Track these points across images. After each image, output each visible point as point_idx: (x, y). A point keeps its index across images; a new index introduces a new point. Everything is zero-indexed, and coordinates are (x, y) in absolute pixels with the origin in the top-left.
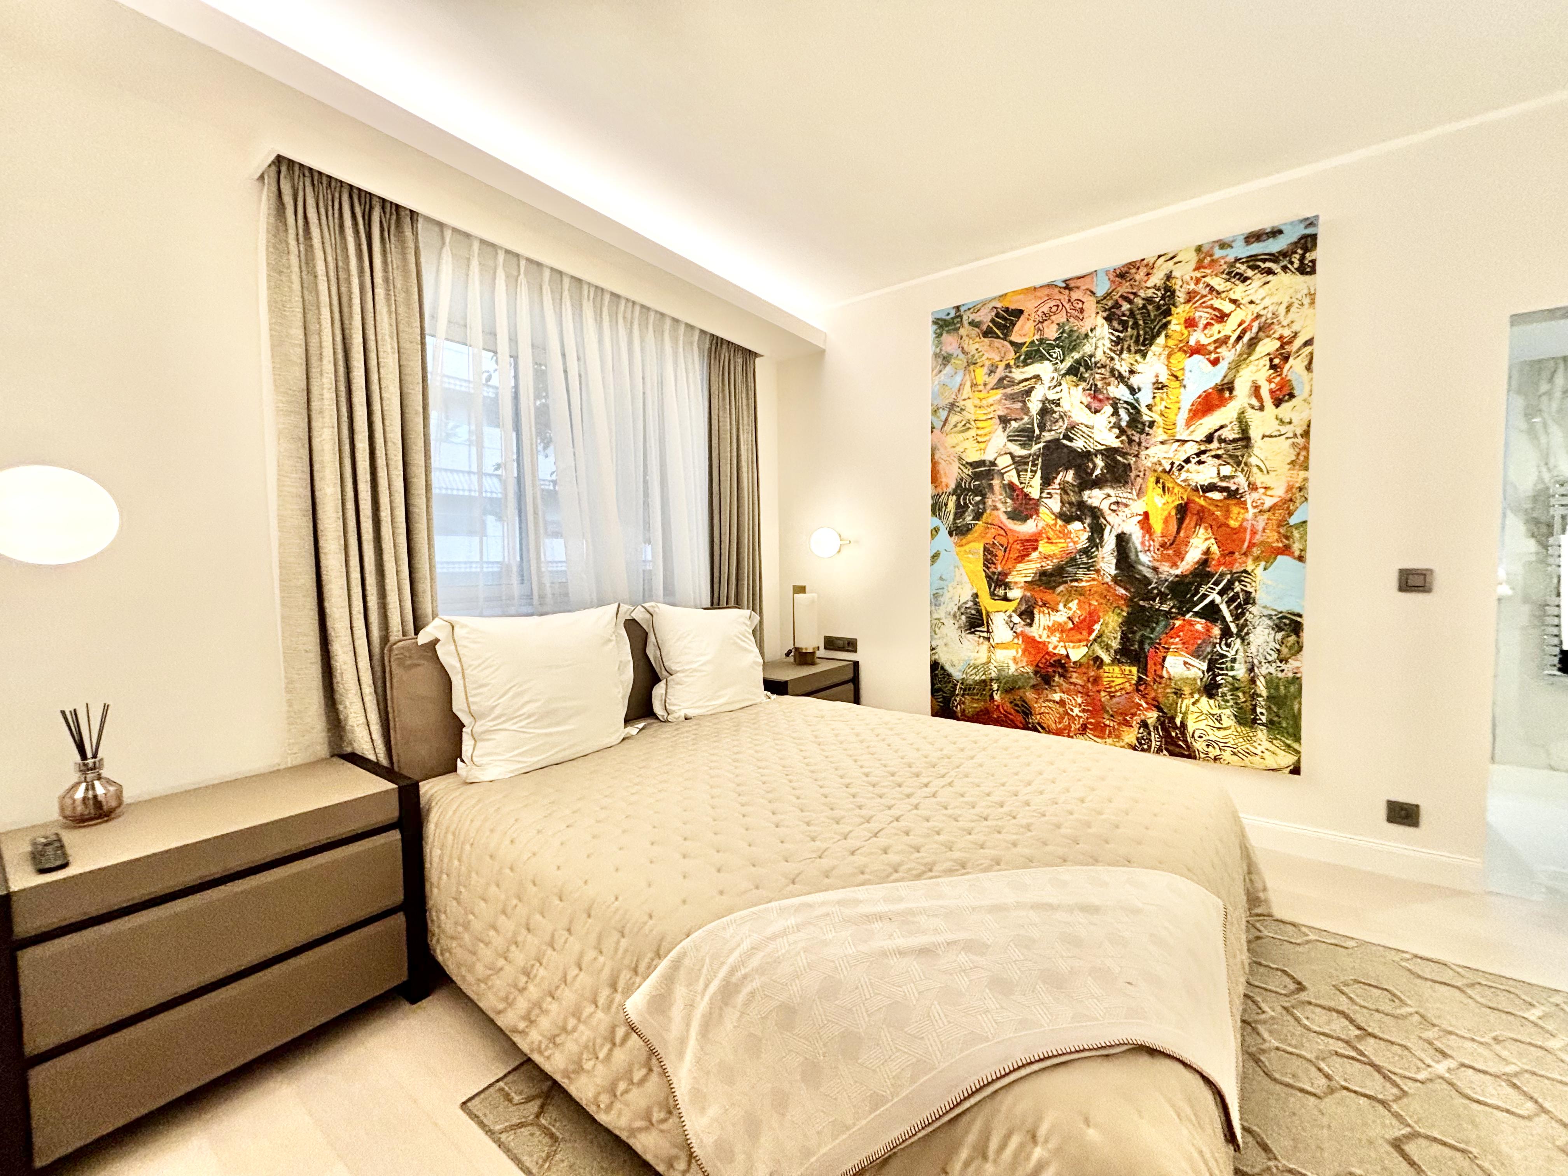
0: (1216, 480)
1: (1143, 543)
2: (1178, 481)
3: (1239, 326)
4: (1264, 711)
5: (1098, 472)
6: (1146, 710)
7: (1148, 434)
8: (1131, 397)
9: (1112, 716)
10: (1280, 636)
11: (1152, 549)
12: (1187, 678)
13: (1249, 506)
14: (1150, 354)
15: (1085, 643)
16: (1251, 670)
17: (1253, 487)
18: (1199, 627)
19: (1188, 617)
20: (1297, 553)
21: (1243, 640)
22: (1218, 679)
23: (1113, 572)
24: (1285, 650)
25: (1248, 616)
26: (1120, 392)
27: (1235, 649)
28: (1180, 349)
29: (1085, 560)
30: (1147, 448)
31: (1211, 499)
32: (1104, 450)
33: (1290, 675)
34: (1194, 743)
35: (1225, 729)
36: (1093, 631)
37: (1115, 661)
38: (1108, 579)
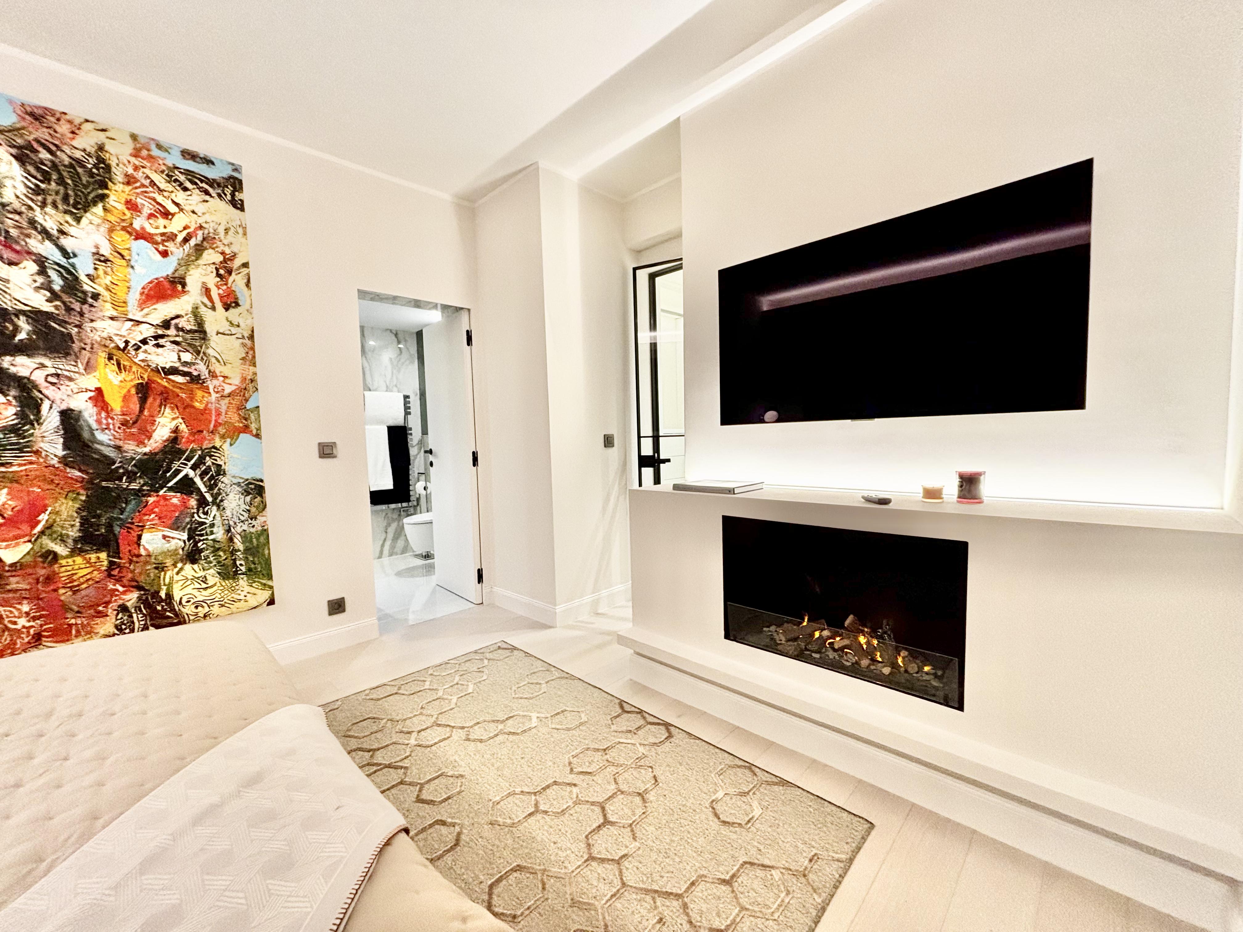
0: (177, 365)
1: (99, 422)
2: (136, 360)
3: (185, 228)
4: (243, 562)
5: (22, 336)
6: (124, 593)
7: (91, 306)
8: (65, 260)
9: (78, 612)
10: (248, 499)
11: (111, 427)
12: (168, 551)
13: (211, 390)
14: (84, 221)
15: (26, 539)
16: (229, 531)
17: (213, 375)
18: (175, 501)
19: (161, 493)
20: (254, 432)
21: (218, 506)
22: (199, 545)
23: (61, 453)
24: (253, 510)
25: (220, 485)
26: (47, 249)
27: (212, 515)
28: (124, 229)
29: (14, 440)
30: (92, 321)
31: (173, 381)
32: (29, 311)
33: (260, 528)
34: (182, 609)
35: (211, 587)
36: (39, 522)
37: (75, 552)
38: (55, 461)
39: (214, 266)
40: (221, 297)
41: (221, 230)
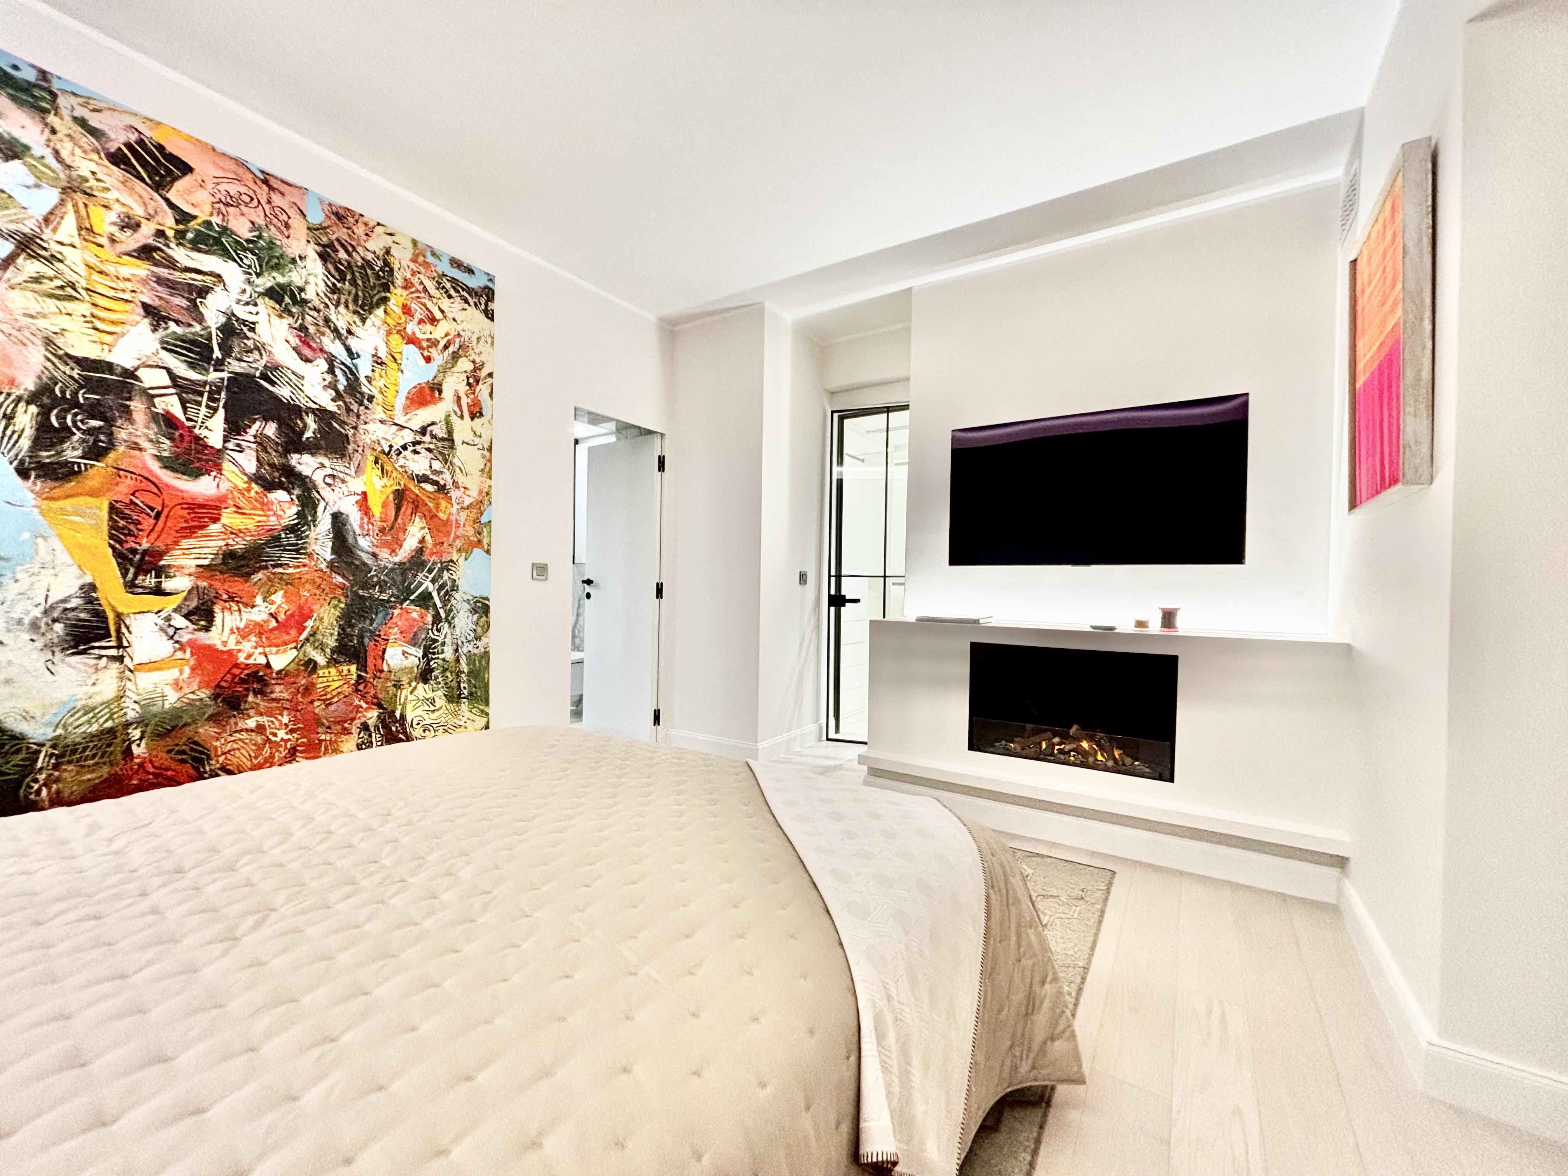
0: (428, 473)
1: (361, 526)
2: (396, 466)
3: (446, 335)
4: (466, 685)
5: (308, 434)
6: (367, 709)
7: (367, 408)
8: (349, 360)
9: (329, 728)
10: (476, 617)
11: (371, 533)
12: (406, 668)
13: (453, 501)
14: (368, 322)
15: (294, 645)
16: (456, 651)
17: (456, 484)
18: (415, 615)
19: (405, 605)
20: (486, 547)
21: (450, 623)
22: (431, 663)
23: (329, 556)
24: (479, 630)
25: (453, 602)
26: (337, 349)
27: (444, 633)
28: (399, 332)
29: (293, 540)
30: (366, 423)
31: (424, 489)
32: (317, 409)
33: (483, 650)
34: (413, 732)
35: (438, 710)
36: (305, 628)
37: (333, 662)
38: (323, 566)
39: (465, 375)
40: (469, 406)
41: (474, 340)
